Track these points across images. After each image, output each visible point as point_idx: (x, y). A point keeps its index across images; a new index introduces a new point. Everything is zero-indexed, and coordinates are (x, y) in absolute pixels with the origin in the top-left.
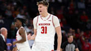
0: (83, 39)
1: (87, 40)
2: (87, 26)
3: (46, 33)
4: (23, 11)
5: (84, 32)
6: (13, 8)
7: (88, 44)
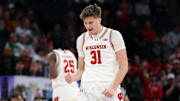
0: (147, 75)
1: (154, 78)
2: (154, 50)
3: (100, 62)
4: (27, 21)
5: (148, 61)
6: (7, 14)
7: (156, 86)
